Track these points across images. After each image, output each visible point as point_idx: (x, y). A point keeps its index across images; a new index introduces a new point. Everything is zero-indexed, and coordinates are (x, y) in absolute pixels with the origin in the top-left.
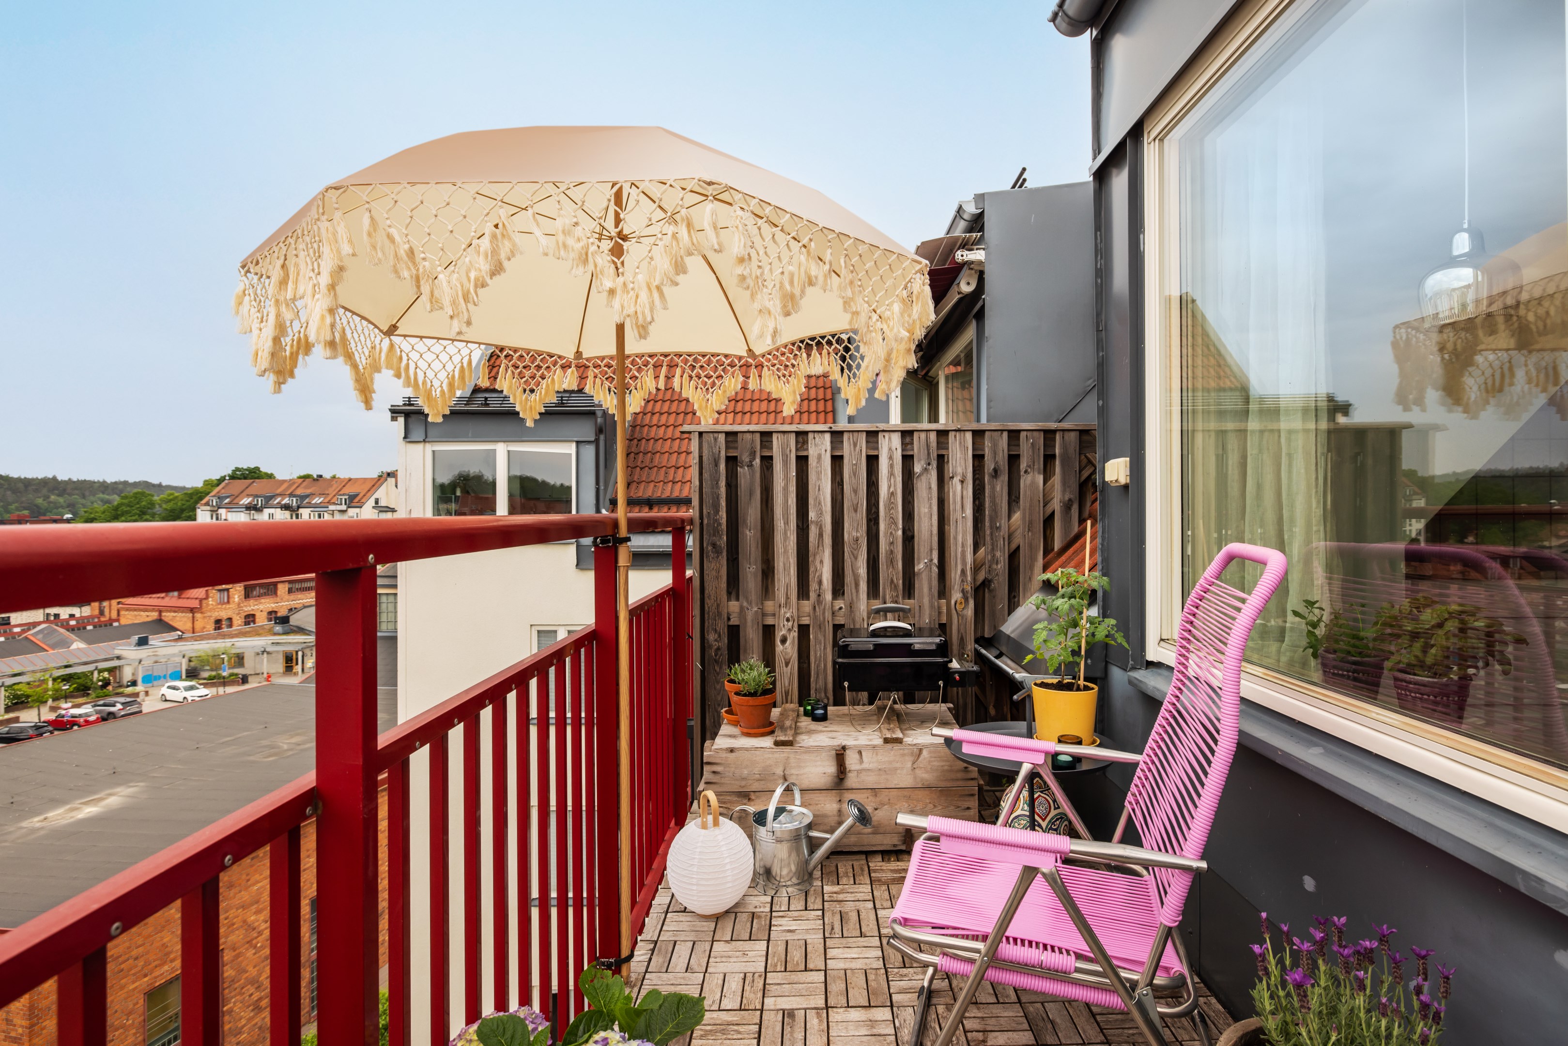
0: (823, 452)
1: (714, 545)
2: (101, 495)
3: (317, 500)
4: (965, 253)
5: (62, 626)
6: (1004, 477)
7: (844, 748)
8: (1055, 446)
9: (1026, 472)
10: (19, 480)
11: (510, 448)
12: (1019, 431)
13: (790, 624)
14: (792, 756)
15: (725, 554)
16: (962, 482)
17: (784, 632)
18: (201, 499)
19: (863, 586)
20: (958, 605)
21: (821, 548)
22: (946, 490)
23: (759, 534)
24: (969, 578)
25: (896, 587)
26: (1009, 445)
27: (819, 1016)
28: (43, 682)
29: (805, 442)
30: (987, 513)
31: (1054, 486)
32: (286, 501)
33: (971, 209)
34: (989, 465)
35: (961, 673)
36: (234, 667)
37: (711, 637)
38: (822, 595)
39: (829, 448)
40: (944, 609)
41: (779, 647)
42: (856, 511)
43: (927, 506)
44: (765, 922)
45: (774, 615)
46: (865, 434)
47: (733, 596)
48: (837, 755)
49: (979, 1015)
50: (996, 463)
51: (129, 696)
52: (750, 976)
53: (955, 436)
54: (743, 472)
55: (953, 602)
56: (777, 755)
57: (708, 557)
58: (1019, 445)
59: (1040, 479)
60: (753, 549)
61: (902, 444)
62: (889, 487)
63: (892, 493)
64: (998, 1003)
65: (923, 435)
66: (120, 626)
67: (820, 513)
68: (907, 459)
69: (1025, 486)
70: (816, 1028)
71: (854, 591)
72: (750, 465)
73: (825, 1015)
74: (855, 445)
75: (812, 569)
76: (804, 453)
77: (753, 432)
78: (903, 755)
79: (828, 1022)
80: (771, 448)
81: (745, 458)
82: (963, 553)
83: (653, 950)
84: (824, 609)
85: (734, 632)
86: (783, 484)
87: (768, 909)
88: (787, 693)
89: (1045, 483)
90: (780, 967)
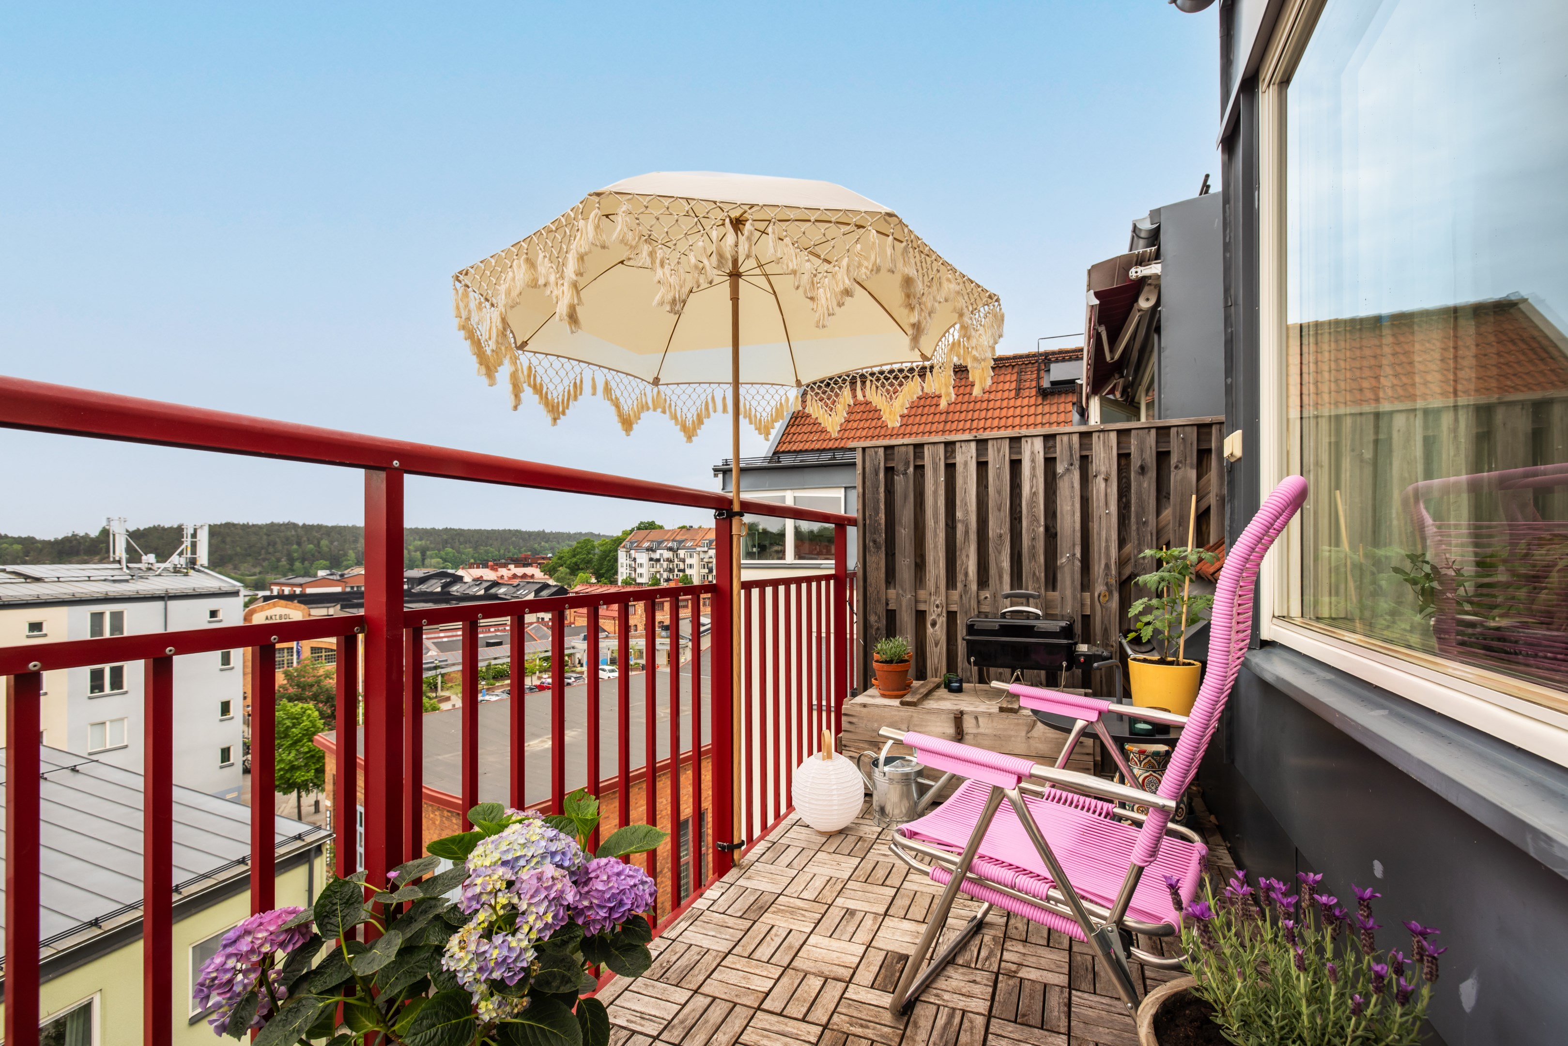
0: (969, 459)
1: (875, 542)
2: (567, 542)
3: (689, 544)
4: (1140, 269)
5: (545, 626)
6: (1152, 474)
7: (962, 713)
8: (1210, 441)
9: (1176, 467)
10: (526, 532)
11: (796, 495)
12: (1169, 428)
13: (939, 610)
14: (915, 715)
15: (883, 549)
16: (1106, 480)
17: (934, 617)
18: (620, 543)
19: (1007, 578)
20: (1101, 597)
21: (967, 543)
22: (1090, 489)
23: (912, 532)
24: (1113, 572)
25: (1038, 579)
26: (1157, 442)
27: (875, 919)
28: (534, 660)
29: (954, 451)
30: (1133, 509)
31: (1209, 480)
32: (670, 545)
33: (1147, 226)
34: (1135, 462)
35: (1086, 656)
36: (637, 659)
37: (872, 619)
38: (968, 586)
39: (974, 455)
40: (1088, 602)
41: (930, 630)
42: (999, 510)
43: (1070, 504)
44: (867, 845)
45: (925, 602)
46: (1008, 440)
47: (892, 585)
48: (955, 718)
49: (1023, 951)
50: (1143, 460)
51: (578, 673)
52: (834, 880)
53: (1099, 437)
54: (899, 479)
55: (1096, 595)
56: (902, 714)
57: (870, 551)
58: (1169, 442)
59: (1193, 474)
60: (907, 545)
61: (1045, 448)
62: (1032, 487)
63: (1034, 493)
64: (1048, 946)
65: (1065, 438)
66: (575, 627)
67: (967, 512)
68: (1050, 462)
69: (1175, 482)
70: (868, 927)
71: (997, 582)
72: (905, 474)
73: (880, 920)
74: (999, 451)
75: (958, 562)
76: (952, 461)
77: (907, 445)
78: (1018, 724)
79: (880, 925)
80: (923, 458)
81: (901, 468)
82: (1107, 548)
83: (769, 848)
84: (970, 598)
85: (891, 616)
86: (933, 489)
87: (875, 837)
88: (936, 670)
89: (1199, 478)
90: (862, 879)
